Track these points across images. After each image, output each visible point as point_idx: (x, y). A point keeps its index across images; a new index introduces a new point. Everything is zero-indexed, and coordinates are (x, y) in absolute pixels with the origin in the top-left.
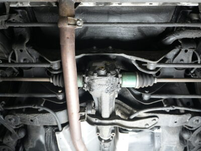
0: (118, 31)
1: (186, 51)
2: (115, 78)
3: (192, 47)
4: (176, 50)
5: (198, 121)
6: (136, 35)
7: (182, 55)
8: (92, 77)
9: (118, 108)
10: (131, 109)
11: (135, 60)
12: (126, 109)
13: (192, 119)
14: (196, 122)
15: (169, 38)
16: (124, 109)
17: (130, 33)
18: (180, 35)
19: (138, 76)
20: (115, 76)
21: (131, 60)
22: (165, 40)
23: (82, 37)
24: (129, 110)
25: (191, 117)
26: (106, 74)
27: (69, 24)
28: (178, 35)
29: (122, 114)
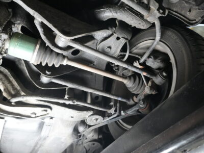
1: (118, 38)
3: (126, 37)
4: (108, 32)
5: (97, 119)
7: (111, 41)
10: (19, 88)
11: (41, 21)
12: (12, 85)
13: (92, 117)
14: (95, 121)
15: (105, 12)
18: (119, 14)
21: (33, 18)
22: (99, 12)
24: (15, 89)
25: (92, 115)
28: (116, 13)
29: (4, 90)
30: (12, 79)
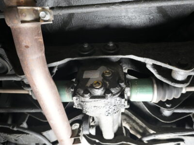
0: (123, 14)
2: (118, 99)
6: (153, 19)
8: (83, 99)
9: (125, 120)
10: (144, 126)
11: (151, 63)
12: (137, 124)
16: (134, 124)
17: (143, 16)
19: (155, 86)
20: (119, 96)
21: (145, 64)
23: (67, 28)
24: (141, 127)
26: (105, 94)
27: (23, 22)
29: (131, 128)
30: (134, 117)
